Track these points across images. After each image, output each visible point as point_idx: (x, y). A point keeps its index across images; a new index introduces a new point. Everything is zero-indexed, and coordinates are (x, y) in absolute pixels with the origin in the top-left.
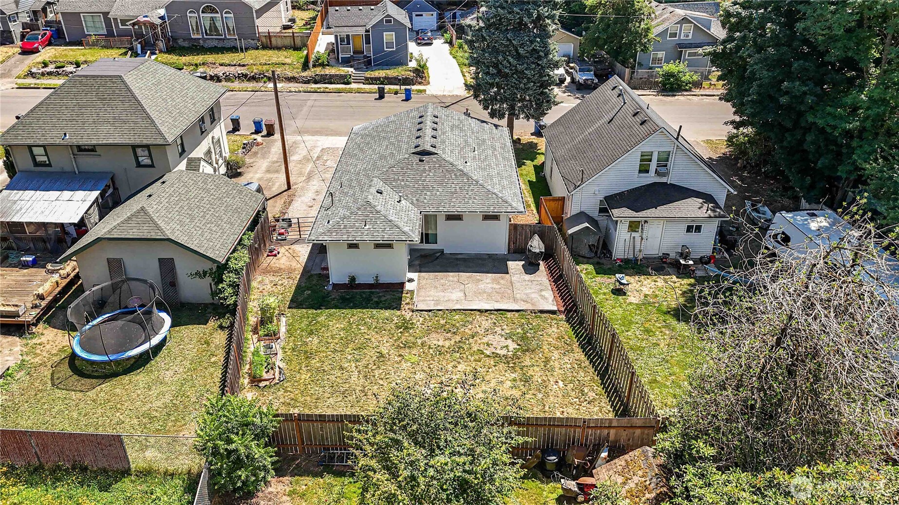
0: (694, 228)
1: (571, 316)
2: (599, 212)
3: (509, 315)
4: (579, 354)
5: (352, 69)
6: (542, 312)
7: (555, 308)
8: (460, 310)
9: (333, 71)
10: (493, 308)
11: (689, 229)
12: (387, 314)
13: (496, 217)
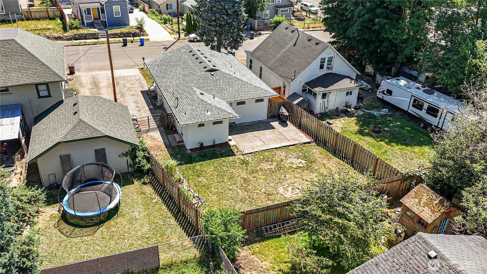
0: (349, 93)
1: (318, 143)
2: (302, 92)
3: (290, 148)
4: (336, 159)
5: (96, 30)
6: (304, 143)
7: (310, 141)
8: (266, 150)
9: (85, 32)
10: (281, 146)
11: (347, 94)
12: (231, 159)
13: (262, 100)
